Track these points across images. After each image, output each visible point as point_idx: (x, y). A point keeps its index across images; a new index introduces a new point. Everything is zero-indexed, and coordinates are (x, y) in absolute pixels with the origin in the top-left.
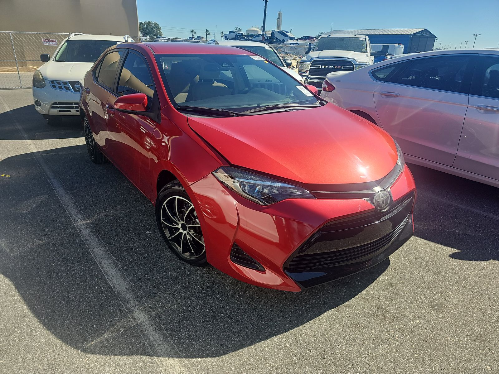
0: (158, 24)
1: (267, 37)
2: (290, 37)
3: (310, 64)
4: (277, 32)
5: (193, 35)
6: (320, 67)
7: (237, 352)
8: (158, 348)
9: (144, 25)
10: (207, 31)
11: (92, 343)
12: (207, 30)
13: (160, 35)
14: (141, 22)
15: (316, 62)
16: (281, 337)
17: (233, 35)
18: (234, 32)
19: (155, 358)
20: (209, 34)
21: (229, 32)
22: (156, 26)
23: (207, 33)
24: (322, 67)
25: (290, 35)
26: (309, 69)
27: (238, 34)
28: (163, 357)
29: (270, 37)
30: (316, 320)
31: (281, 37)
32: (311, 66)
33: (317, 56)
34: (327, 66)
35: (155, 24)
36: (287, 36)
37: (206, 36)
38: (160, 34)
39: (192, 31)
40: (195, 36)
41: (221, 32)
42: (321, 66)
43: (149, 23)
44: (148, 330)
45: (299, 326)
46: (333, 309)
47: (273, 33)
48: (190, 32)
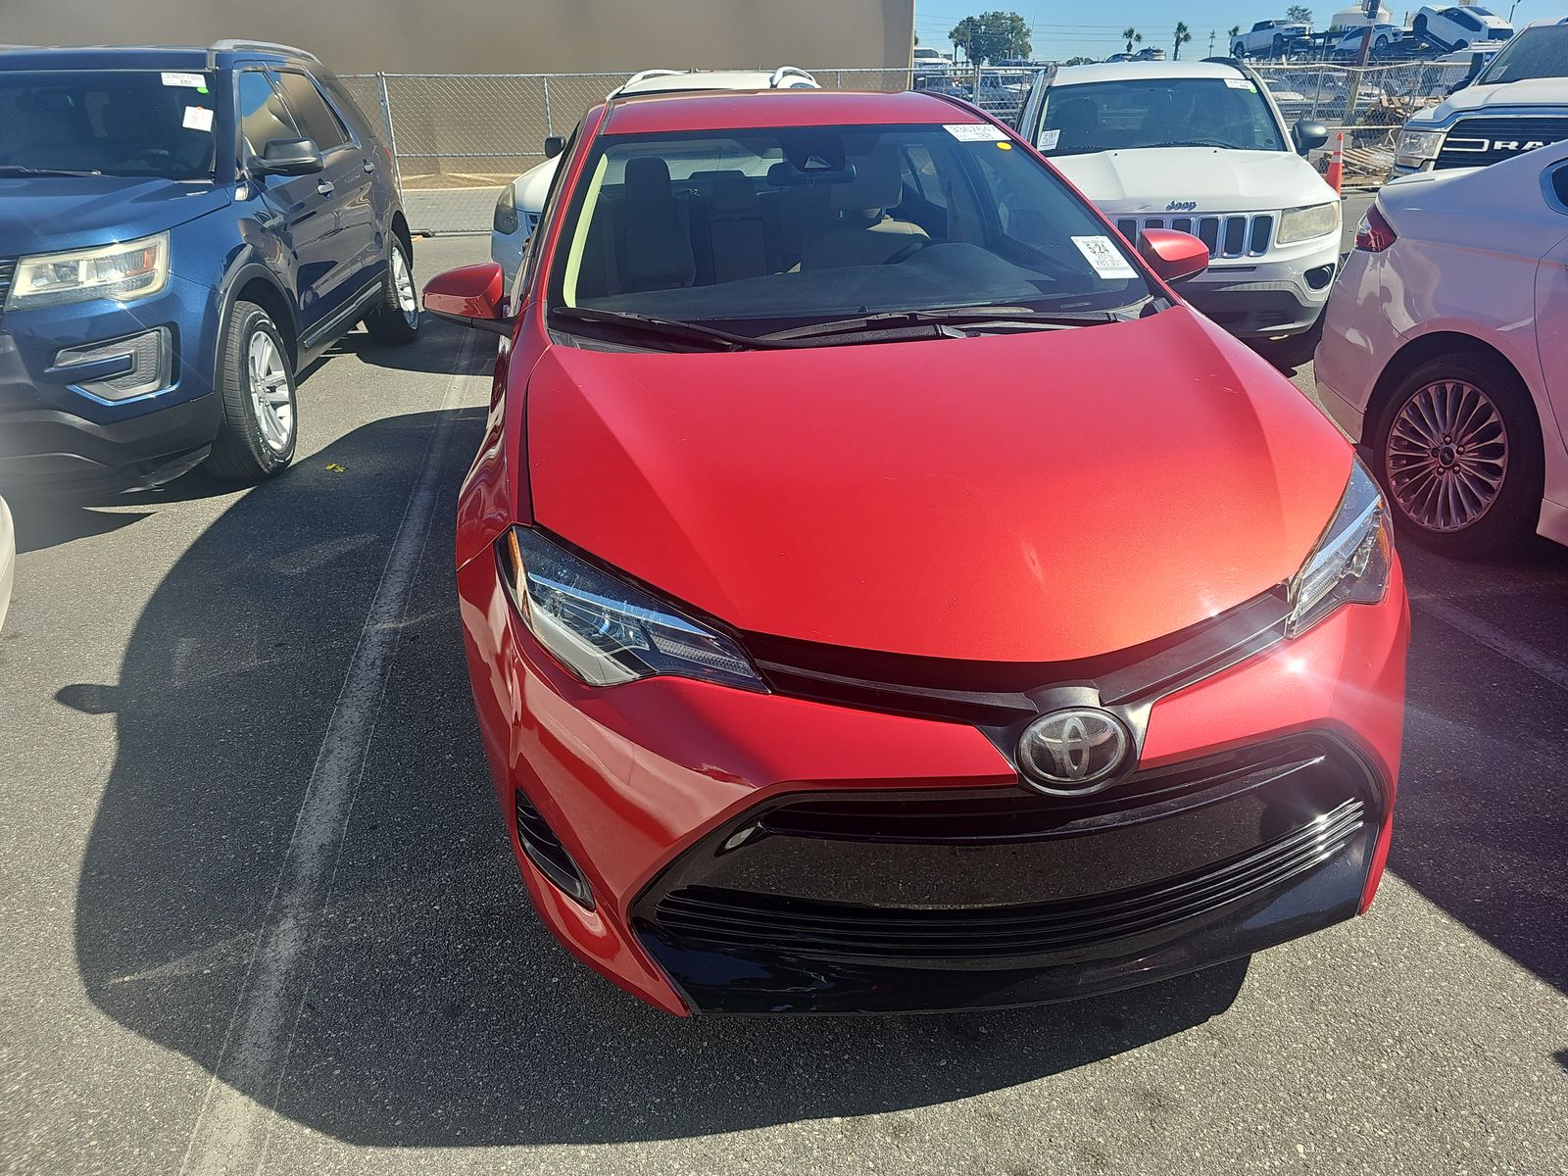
0: (1022, 20)
1: (1395, 35)
2: (1491, 30)
3: (1444, 136)
4: (1440, 13)
5: (1129, 47)
6: (1485, 148)
7: (417, 1152)
8: (246, 1053)
9: (980, 26)
10: (1181, 28)
11: (126, 979)
12: (1180, 25)
13: (1025, 55)
14: (972, 18)
15: (1466, 127)
16: (583, 1153)
17: (1266, 38)
18: (1273, 27)
19: (214, 1079)
20: (1187, 38)
21: (1252, 27)
22: (1016, 25)
23: (1182, 36)
24: (1492, 145)
25: (1492, 22)
26: (1435, 157)
27: (1287, 30)
28: (233, 1086)
29: (1406, 33)
30: (740, 1139)
31: (1450, 32)
32: (1446, 144)
33: (1478, 104)
34: (1516, 144)
35: (1014, 19)
36: (1475, 26)
37: (1177, 44)
38: (1025, 50)
39: (1129, 34)
40: (1136, 49)
41: (1232, 29)
42: (1487, 142)
43: (997, 16)
44: (267, 988)
45: (668, 1139)
46: (837, 1120)
47: (1420, 20)
48: (1120, 37)
